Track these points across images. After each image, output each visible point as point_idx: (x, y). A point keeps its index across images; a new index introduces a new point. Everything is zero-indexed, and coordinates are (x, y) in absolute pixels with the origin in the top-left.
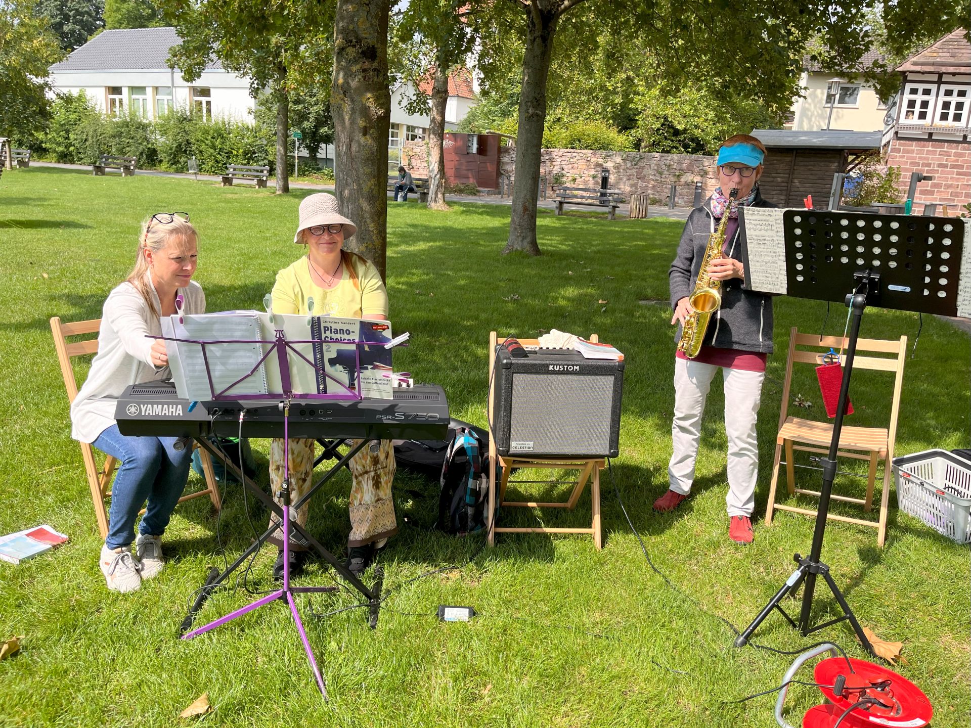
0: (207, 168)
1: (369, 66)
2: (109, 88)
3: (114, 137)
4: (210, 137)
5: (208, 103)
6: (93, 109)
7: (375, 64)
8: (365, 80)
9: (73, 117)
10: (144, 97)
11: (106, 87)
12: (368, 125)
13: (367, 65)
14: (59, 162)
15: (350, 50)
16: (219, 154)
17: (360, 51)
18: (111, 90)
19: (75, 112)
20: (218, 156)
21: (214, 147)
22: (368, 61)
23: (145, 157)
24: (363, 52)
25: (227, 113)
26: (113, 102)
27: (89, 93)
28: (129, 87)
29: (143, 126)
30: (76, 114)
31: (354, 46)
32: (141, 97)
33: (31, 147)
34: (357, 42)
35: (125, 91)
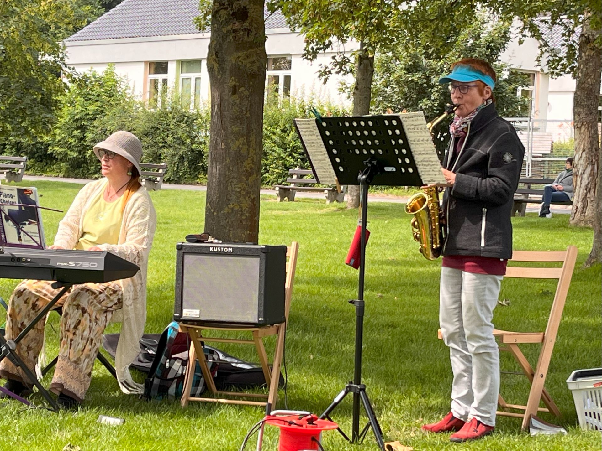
0: (272, 177)
1: (239, 27)
2: (151, 63)
3: (147, 135)
4: (278, 131)
5: (287, 79)
6: (123, 96)
7: (246, 24)
8: (235, 40)
9: (92, 108)
10: (197, 75)
11: (146, 62)
12: (237, 84)
13: (237, 25)
14: (68, 177)
15: (223, 12)
16: (290, 155)
17: (231, 13)
18: (153, 67)
19: (97, 101)
20: (290, 159)
21: (283, 146)
22: (239, 22)
23: (186, 163)
24: (233, 14)
25: (308, 93)
26: (155, 83)
27: (120, 72)
28: (178, 61)
29: (188, 117)
30: (99, 104)
31: (226, 9)
32: (193, 76)
33: (31, 155)
34: (229, 5)
35: (172, 67)
